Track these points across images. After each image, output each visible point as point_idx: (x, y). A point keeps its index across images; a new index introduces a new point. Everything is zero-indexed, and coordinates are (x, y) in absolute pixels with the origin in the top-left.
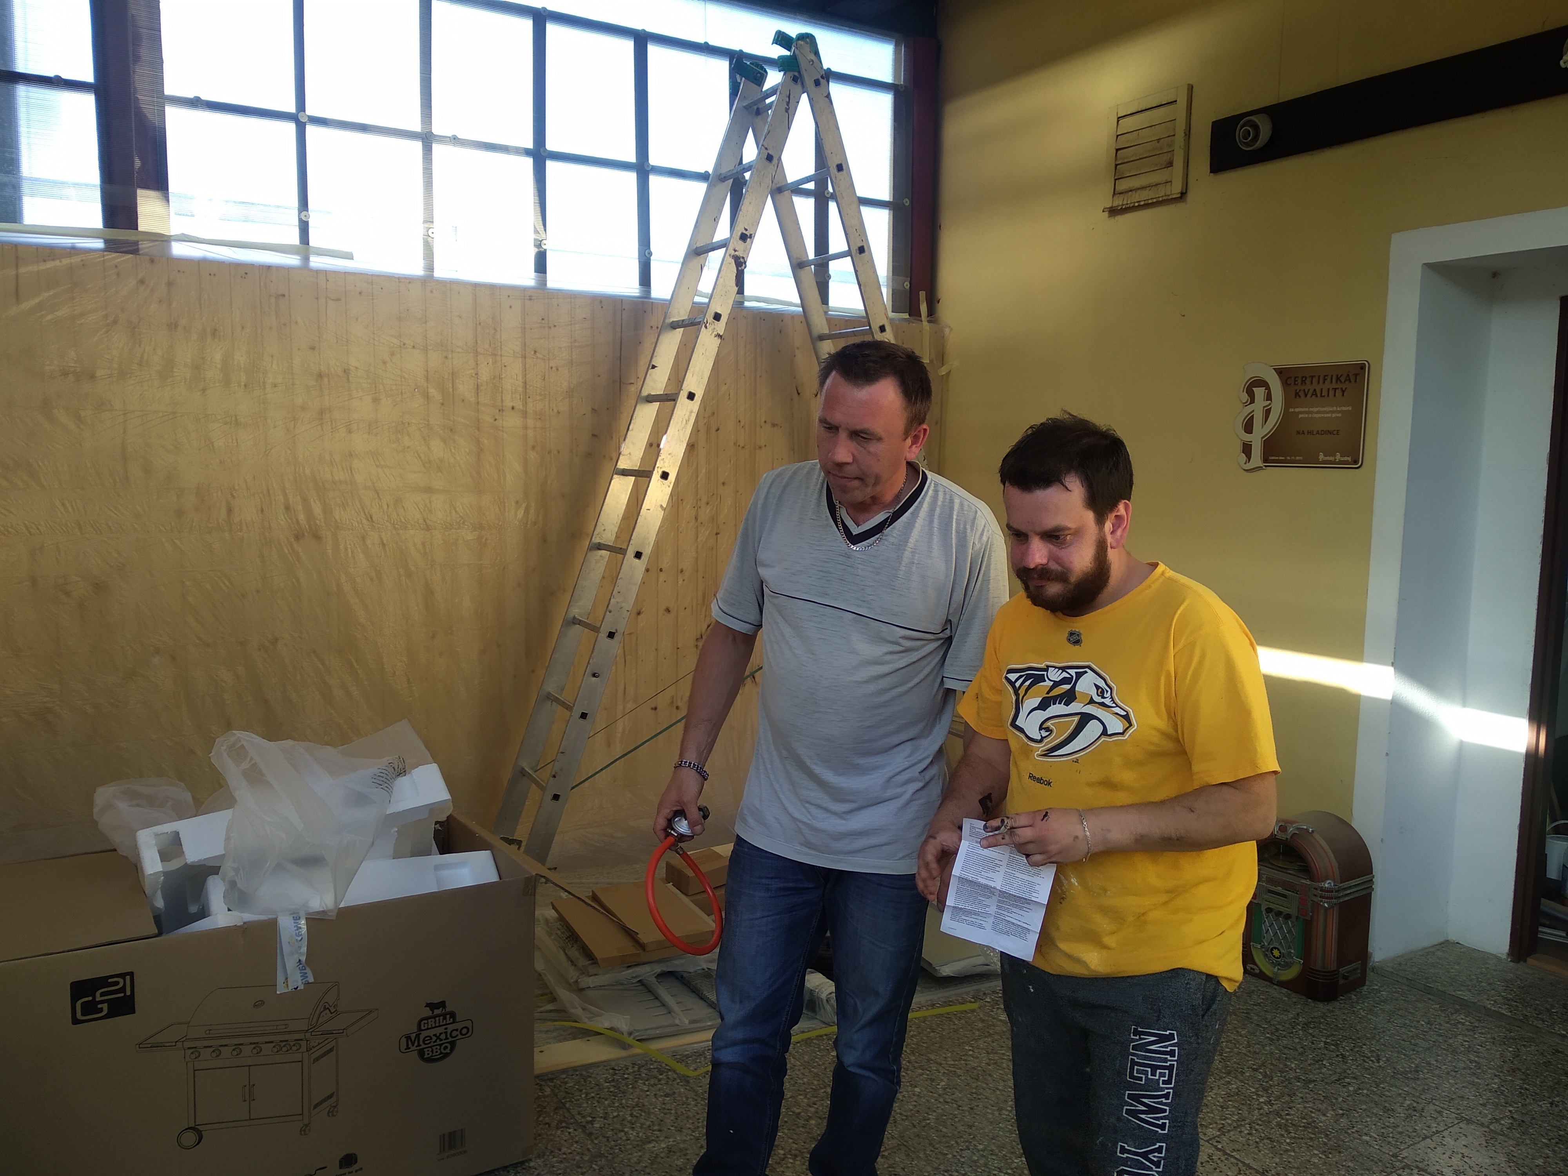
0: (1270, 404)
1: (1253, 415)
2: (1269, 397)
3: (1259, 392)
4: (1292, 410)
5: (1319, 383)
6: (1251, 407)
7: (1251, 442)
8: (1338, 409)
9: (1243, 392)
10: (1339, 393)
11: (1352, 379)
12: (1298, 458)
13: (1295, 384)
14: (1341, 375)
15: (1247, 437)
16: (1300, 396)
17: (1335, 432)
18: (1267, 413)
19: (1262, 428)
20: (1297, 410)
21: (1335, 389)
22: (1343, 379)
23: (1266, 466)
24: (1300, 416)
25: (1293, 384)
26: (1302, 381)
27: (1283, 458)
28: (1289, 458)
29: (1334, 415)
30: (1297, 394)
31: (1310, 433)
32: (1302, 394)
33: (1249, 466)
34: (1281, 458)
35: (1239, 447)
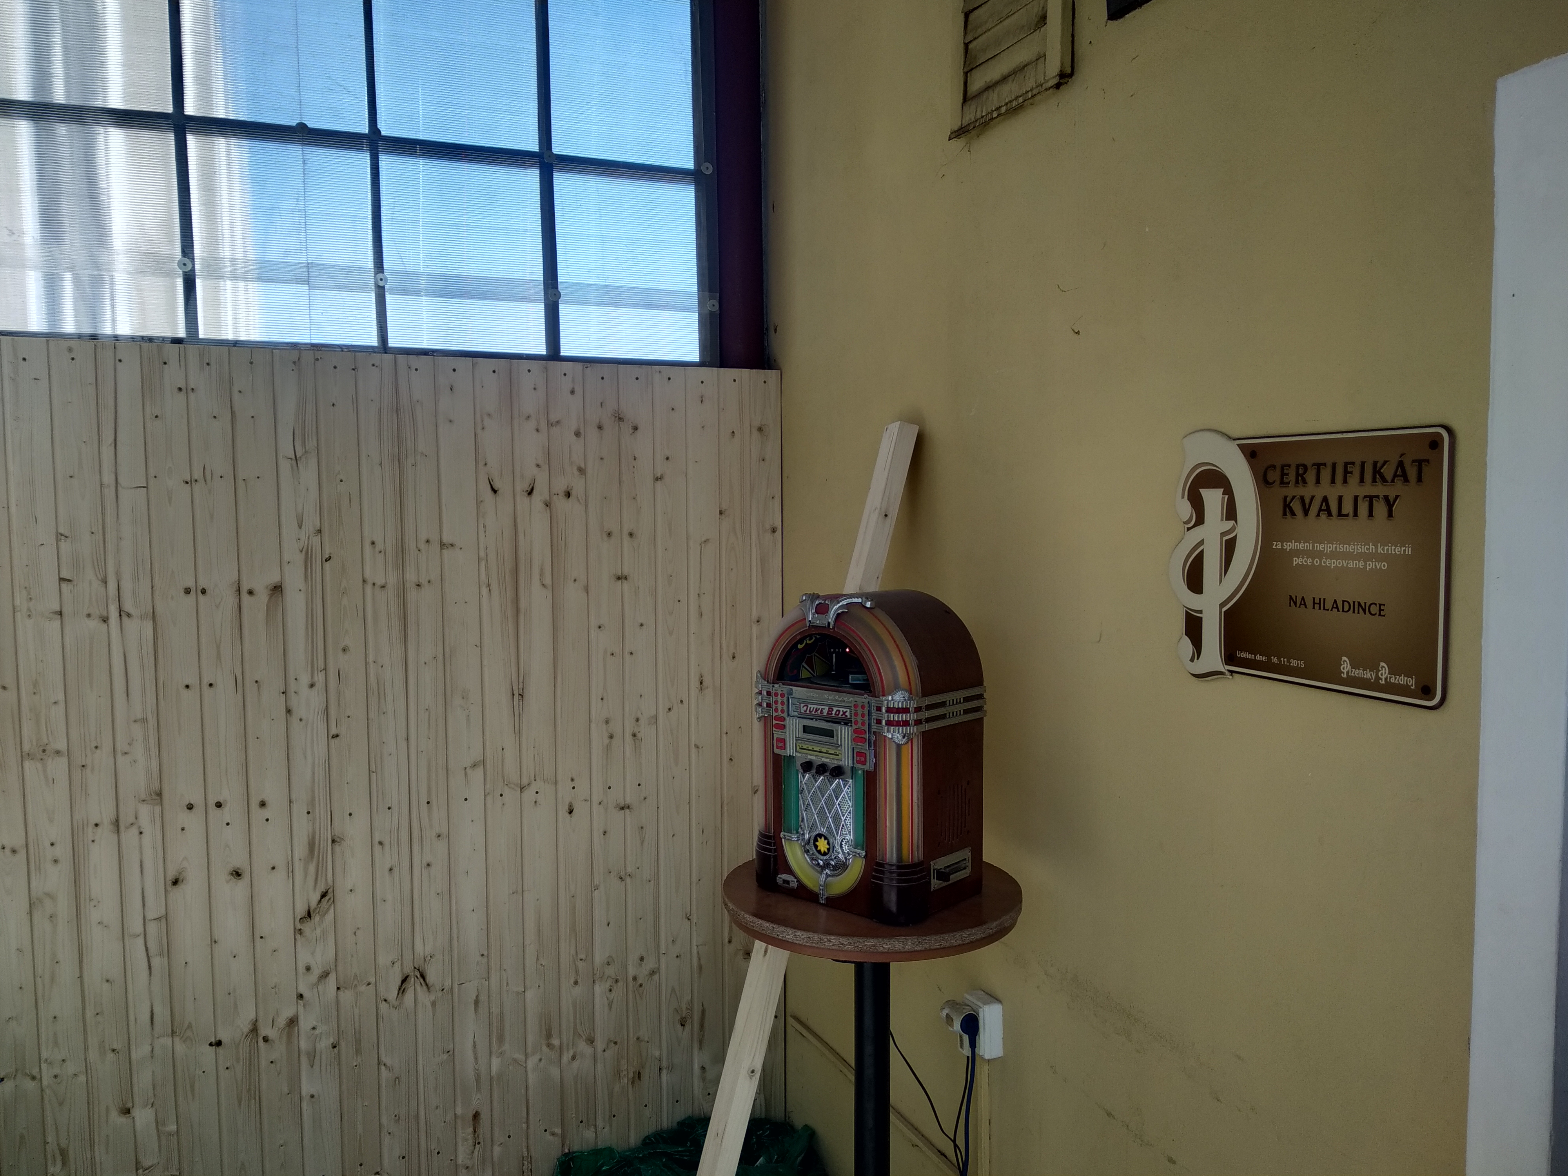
0: (1233, 529)
1: (1202, 551)
2: (1231, 513)
3: (1213, 498)
4: (1276, 545)
5: (1333, 481)
6: (1198, 534)
7: (1201, 612)
8: (1380, 550)
9: (1183, 497)
10: (1380, 509)
11: (1412, 473)
12: (1294, 663)
13: (1282, 482)
14: (1385, 462)
15: (1194, 601)
16: (1293, 514)
17: (1374, 609)
18: (1229, 547)
19: (1221, 581)
20: (1288, 546)
21: (1371, 499)
22: (1388, 471)
23: (1232, 672)
24: (1296, 561)
25: (1278, 482)
26: (1298, 475)
27: (1264, 659)
28: (1275, 660)
29: (1370, 565)
30: (1287, 509)
31: (1319, 604)
32: (1296, 506)
33: (1201, 666)
34: (1258, 657)
35: (1180, 624)
